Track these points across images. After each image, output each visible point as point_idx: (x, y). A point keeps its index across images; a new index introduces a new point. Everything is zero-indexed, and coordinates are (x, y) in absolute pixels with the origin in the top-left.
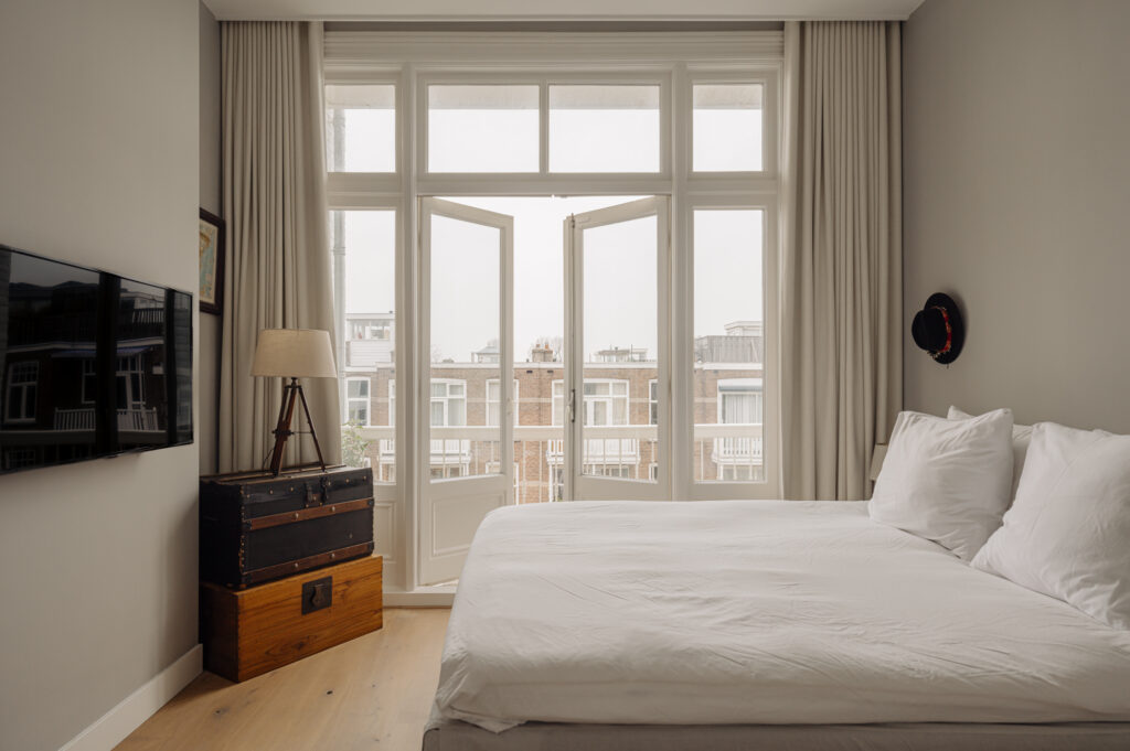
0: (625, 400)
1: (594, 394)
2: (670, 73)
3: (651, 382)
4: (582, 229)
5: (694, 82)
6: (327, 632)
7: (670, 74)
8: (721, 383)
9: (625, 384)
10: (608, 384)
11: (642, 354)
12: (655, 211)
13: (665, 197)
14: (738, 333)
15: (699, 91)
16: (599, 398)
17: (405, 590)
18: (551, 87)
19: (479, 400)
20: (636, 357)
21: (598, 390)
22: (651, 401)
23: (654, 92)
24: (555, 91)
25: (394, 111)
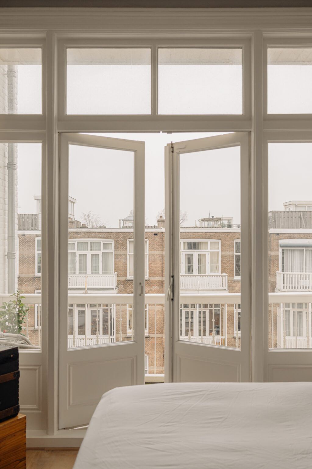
0: (218, 252)
1: (198, 249)
3: (235, 241)
4: (179, 154)
5: (268, 45)
7: (250, 40)
8: (281, 242)
9: (218, 242)
10: (207, 243)
11: (229, 220)
12: (239, 143)
13: (247, 133)
14: (292, 209)
15: (271, 52)
16: (201, 251)
17: (47, 433)
18: (160, 50)
19: (122, 253)
20: (226, 223)
21: (200, 246)
22: (235, 254)
23: (238, 53)
24: (163, 53)
25: (40, 67)
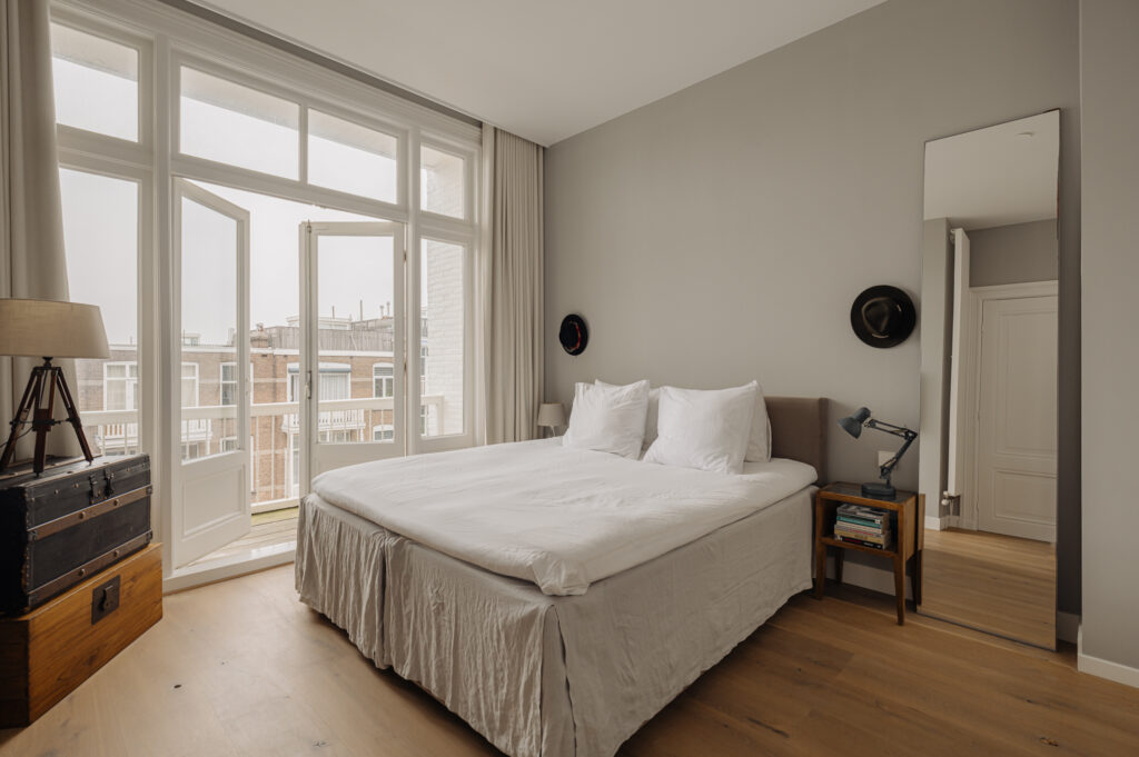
0: (194, 381)
2: (406, 132)
4: (317, 235)
5: (422, 143)
6: (115, 637)
8: (290, 366)
9: (194, 367)
12: (390, 233)
15: (426, 151)
22: (221, 381)
23: (392, 143)
24: (313, 114)
